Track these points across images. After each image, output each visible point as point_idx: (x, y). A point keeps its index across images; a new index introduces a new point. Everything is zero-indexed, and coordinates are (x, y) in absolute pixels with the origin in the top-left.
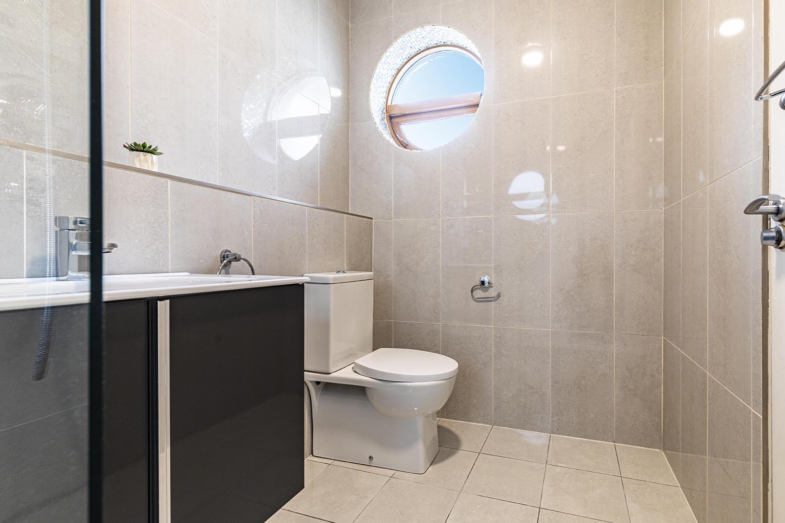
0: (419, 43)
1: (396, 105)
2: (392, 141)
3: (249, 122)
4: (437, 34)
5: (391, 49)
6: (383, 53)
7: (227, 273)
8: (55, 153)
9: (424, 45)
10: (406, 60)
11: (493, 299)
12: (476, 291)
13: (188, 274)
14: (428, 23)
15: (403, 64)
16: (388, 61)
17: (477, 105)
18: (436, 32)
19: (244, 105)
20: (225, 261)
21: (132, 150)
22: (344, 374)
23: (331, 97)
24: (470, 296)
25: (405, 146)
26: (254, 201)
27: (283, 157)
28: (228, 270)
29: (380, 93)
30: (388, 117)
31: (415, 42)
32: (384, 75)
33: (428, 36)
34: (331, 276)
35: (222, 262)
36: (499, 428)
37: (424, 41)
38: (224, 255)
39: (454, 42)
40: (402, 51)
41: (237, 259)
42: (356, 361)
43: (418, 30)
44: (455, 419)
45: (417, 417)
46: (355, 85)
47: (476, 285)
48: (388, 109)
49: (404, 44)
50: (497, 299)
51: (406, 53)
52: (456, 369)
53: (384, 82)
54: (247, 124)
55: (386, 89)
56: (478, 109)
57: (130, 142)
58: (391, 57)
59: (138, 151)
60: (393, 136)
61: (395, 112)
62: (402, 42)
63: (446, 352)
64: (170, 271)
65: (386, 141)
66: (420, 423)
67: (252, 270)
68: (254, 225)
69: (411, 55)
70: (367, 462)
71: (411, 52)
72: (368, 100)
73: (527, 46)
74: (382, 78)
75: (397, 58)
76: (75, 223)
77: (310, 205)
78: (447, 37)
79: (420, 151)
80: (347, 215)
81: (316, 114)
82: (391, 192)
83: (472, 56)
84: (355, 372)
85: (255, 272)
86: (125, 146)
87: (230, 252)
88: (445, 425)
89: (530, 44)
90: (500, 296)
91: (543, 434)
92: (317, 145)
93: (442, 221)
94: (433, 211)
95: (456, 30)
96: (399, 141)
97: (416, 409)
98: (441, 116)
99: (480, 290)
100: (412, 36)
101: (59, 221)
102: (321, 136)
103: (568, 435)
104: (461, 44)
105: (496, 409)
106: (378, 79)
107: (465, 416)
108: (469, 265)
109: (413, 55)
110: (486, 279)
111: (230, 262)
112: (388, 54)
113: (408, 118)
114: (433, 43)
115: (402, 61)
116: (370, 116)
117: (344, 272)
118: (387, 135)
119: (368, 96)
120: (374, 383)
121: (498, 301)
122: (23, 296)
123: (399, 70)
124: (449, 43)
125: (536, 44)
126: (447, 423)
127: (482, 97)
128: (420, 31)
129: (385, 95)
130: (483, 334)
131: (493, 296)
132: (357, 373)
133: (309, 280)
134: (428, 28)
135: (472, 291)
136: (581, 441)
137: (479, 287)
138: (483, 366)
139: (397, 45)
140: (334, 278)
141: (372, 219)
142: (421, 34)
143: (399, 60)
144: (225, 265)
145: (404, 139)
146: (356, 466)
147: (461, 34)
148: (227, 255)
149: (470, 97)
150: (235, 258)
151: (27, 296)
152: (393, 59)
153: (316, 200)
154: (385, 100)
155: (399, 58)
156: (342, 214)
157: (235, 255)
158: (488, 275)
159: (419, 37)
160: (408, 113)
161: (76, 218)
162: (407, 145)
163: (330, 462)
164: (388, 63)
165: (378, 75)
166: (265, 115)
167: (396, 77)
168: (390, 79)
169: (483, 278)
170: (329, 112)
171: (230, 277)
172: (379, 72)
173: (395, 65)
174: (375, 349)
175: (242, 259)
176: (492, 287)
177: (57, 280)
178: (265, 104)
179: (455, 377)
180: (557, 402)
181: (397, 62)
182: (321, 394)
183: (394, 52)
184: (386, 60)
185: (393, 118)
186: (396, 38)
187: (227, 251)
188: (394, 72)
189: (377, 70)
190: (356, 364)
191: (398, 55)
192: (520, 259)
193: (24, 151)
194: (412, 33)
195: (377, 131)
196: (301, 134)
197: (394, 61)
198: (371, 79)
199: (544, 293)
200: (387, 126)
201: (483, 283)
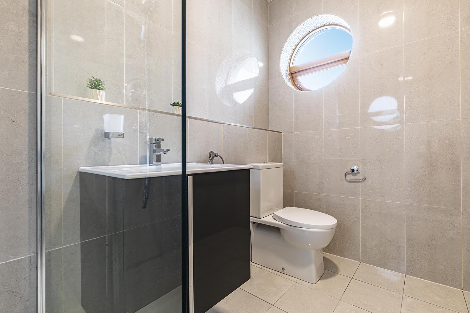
0: (309, 28)
1: (295, 66)
2: (293, 87)
3: (219, 86)
4: (320, 20)
5: (292, 34)
6: (288, 38)
7: (212, 163)
8: (149, 110)
9: (311, 28)
10: (301, 39)
11: (360, 181)
12: (348, 175)
13: (196, 163)
14: (315, 15)
15: (299, 42)
16: (290, 41)
17: (348, 58)
18: (320, 19)
19: (216, 78)
20: (211, 157)
21: (174, 106)
22: (268, 219)
23: (259, 67)
24: (344, 178)
25: (301, 89)
26: (223, 126)
27: (236, 103)
28: (212, 162)
29: (285, 60)
30: (290, 74)
31: (307, 28)
32: (288, 50)
33: (314, 22)
34: (261, 165)
35: (210, 158)
36: (365, 265)
37: (312, 26)
38: (211, 154)
39: (331, 22)
40: (299, 35)
41: (216, 156)
42: (274, 213)
43: (309, 20)
44: (334, 254)
45: (311, 250)
46: (272, 59)
47: (348, 171)
48: (290, 69)
49: (300, 30)
50: (363, 181)
51: (301, 35)
52: (336, 223)
53: (288, 54)
54: (218, 88)
55: (289, 58)
56: (349, 60)
57: (173, 102)
58: (292, 39)
59: (176, 106)
60: (293, 85)
61: (293, 70)
62: (299, 29)
63: (327, 212)
64: (189, 162)
65: (290, 88)
66: (313, 253)
67: (223, 161)
68: (223, 139)
69: (303, 36)
70: (281, 270)
71: (304, 34)
72: (279, 66)
73: (383, 14)
74: (287, 52)
75: (296, 39)
76: (155, 140)
77: (249, 127)
78: (327, 20)
79: (310, 91)
80: (268, 131)
81: (252, 77)
82: (293, 117)
83: (343, 28)
84: (274, 219)
85: (224, 163)
86: (171, 104)
87: (213, 152)
88: (327, 257)
89: (385, 13)
90: (365, 179)
91: (400, 274)
92: (252, 93)
93: (325, 132)
94: (319, 126)
95: (333, 15)
96: (297, 87)
97: (310, 244)
98: (323, 69)
99: (351, 175)
100: (305, 25)
101: (150, 139)
102: (254, 89)
103: (420, 278)
104: (336, 23)
105: (362, 252)
106: (285, 53)
107: (341, 253)
108: (343, 159)
109: (305, 35)
110: (355, 168)
111: (213, 157)
112: (290, 37)
113: (302, 73)
114: (318, 26)
115: (299, 40)
116: (280, 75)
117: (267, 163)
118: (290, 84)
119: (279, 63)
120: (284, 226)
121: (364, 182)
122: (138, 173)
123: (297, 46)
124: (328, 24)
125: (390, 11)
126: (329, 256)
127: (351, 53)
128: (310, 20)
129: (288, 61)
130: (353, 203)
131: (360, 179)
132: (275, 219)
133: (252, 167)
134: (314, 18)
135: (345, 175)
136: (432, 283)
137: (350, 173)
138: (353, 223)
139: (295, 32)
140: (263, 166)
141: (281, 132)
142: (310, 22)
143: (297, 40)
144: (211, 159)
145: (300, 85)
146: (275, 272)
147: (337, 17)
148: (212, 154)
149: (344, 53)
150: (215, 156)
151: (140, 172)
152: (294, 40)
153: (252, 124)
154: (288, 65)
155: (297, 39)
156: (265, 131)
157: (215, 154)
158: (357, 165)
159: (309, 24)
160: (302, 69)
161: (155, 138)
162: (302, 88)
163: (261, 267)
164: (291, 43)
165: (285, 51)
166: (226, 81)
167: (295, 50)
168: (291, 52)
169: (353, 167)
170: (258, 76)
171: (213, 165)
172: (285, 49)
173: (294, 43)
174: (284, 207)
175: (219, 156)
176: (360, 173)
177: (149, 166)
178: (226, 76)
179: (335, 228)
180: (411, 253)
181: (296, 41)
182: (256, 229)
183: (294, 36)
184: (289, 42)
185: (293, 74)
186: (295, 28)
187: (212, 152)
188: (293, 48)
189: (284, 48)
190: (275, 215)
191: (296, 37)
192: (380, 155)
193: (139, 111)
194: (305, 23)
195: (285, 82)
196: (244, 89)
197: (294, 41)
198: (280, 54)
199: (399, 178)
200: (290, 79)
201: (353, 170)
